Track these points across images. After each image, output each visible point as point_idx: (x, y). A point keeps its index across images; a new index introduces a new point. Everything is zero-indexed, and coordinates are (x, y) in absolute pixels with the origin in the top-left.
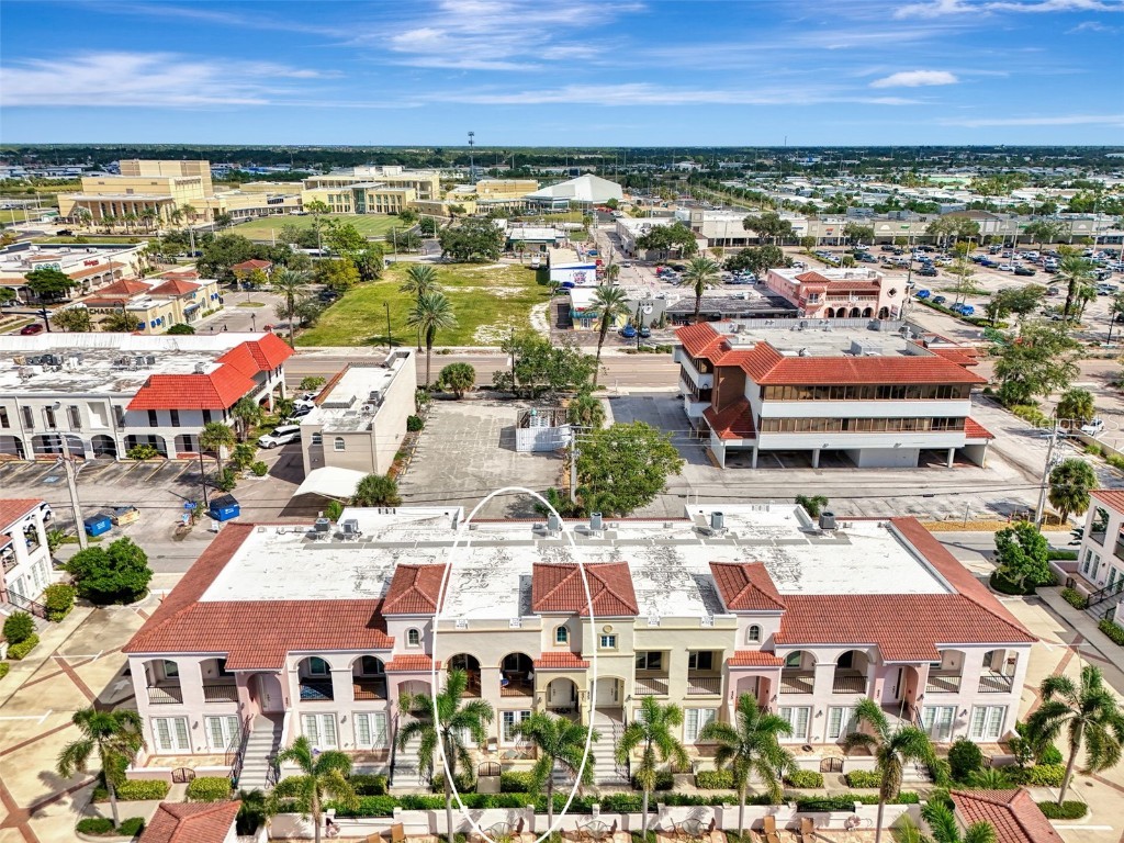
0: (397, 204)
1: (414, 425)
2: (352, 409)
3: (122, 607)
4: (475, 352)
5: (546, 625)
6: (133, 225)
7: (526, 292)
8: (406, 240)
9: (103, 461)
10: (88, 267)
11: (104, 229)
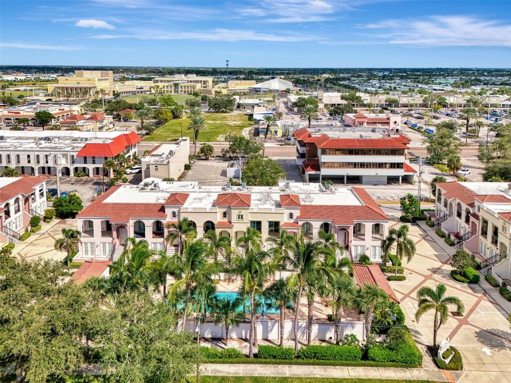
0: (192, 90)
1: (187, 167)
2: (162, 157)
3: (72, 219)
4: (216, 144)
5: (220, 211)
6: (78, 97)
7: (242, 123)
8: (194, 103)
9: (64, 177)
10: (60, 111)
11: (66, 98)
